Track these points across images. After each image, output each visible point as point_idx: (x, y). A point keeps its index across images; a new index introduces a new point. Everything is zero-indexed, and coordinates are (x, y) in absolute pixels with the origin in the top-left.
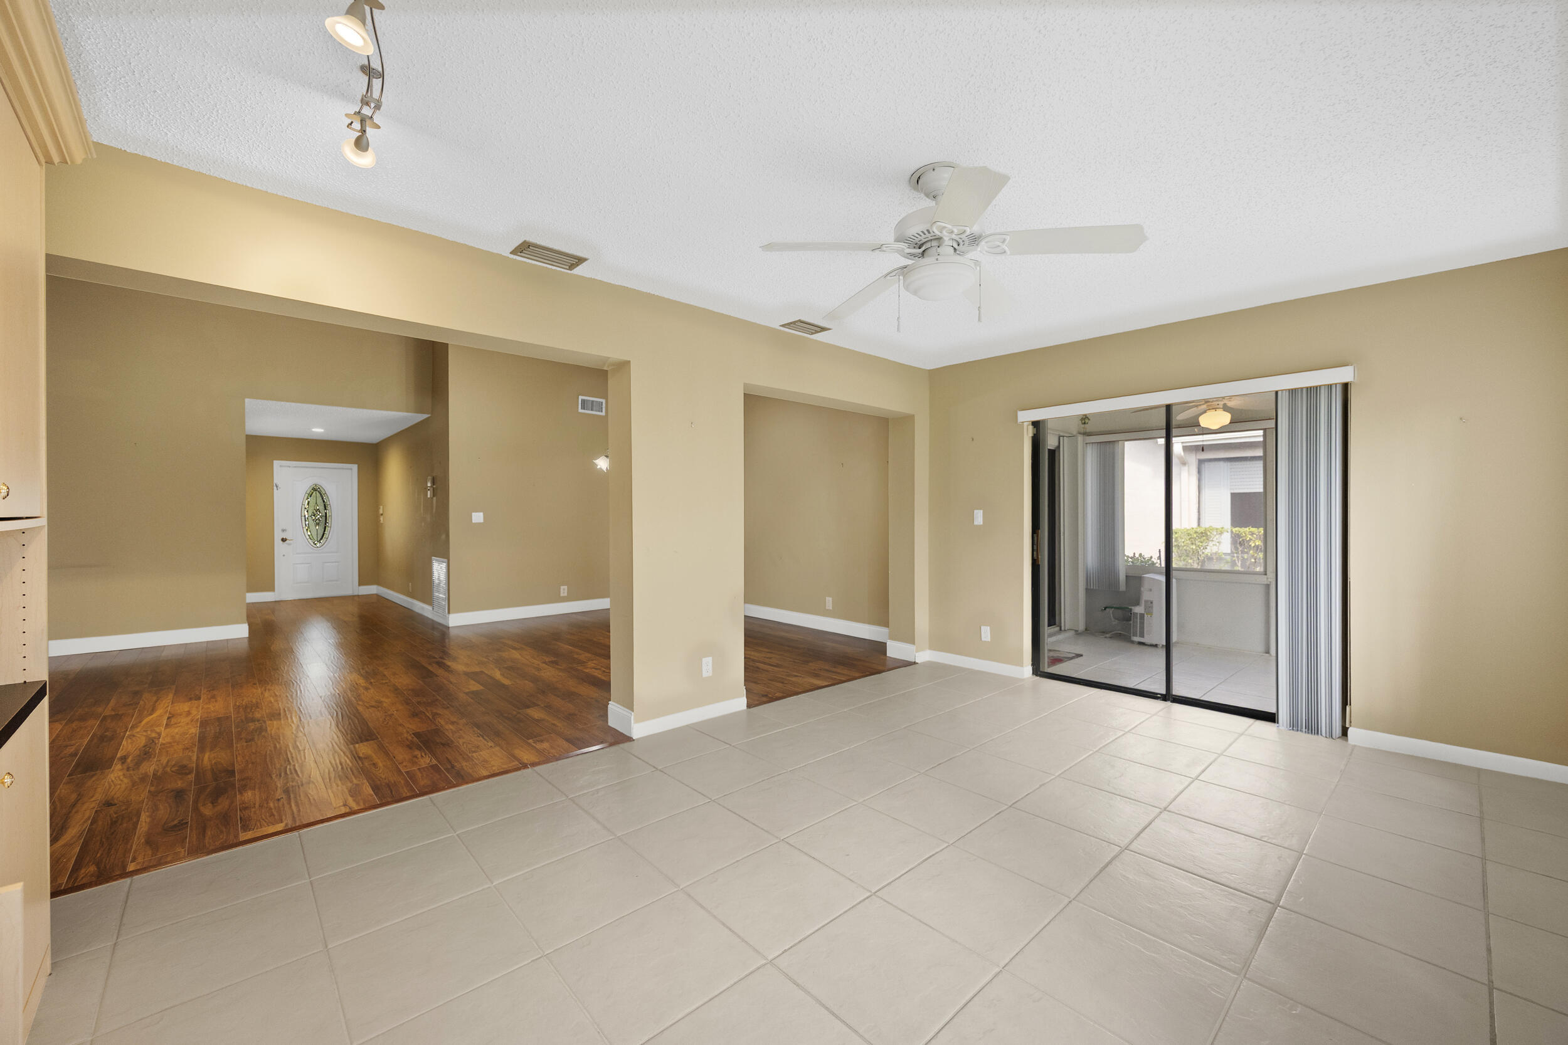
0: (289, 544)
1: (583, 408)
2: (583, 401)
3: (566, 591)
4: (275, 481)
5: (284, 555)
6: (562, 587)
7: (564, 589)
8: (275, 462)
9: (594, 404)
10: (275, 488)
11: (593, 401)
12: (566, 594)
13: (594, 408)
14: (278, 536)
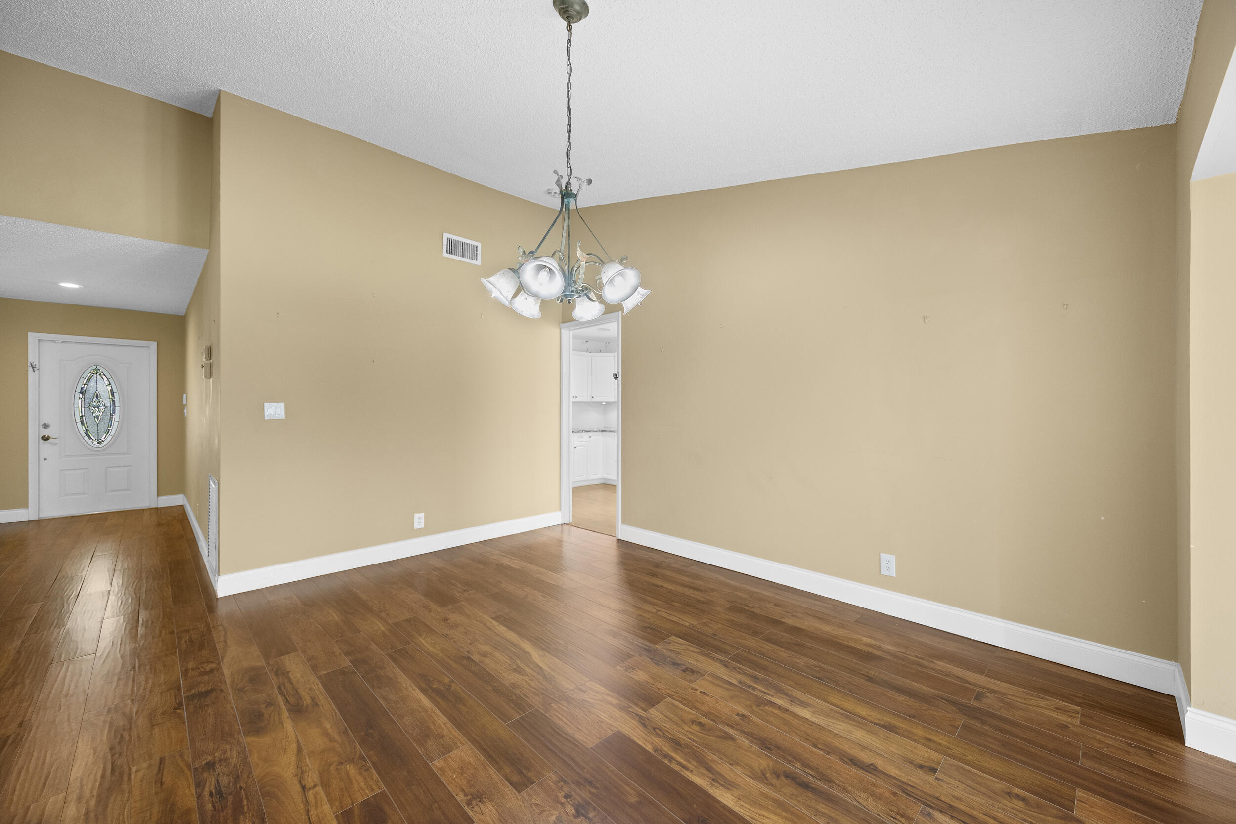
0: (56, 444)
1: (450, 251)
2: (450, 242)
3: (422, 521)
4: (30, 360)
5: (45, 459)
6: (417, 515)
7: (419, 518)
8: (29, 334)
9: (466, 247)
10: (30, 369)
11: (463, 244)
12: (422, 526)
13: (466, 254)
14: (34, 432)
